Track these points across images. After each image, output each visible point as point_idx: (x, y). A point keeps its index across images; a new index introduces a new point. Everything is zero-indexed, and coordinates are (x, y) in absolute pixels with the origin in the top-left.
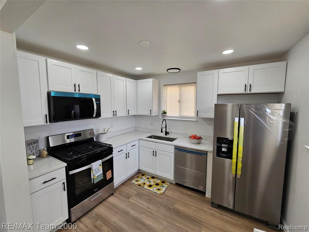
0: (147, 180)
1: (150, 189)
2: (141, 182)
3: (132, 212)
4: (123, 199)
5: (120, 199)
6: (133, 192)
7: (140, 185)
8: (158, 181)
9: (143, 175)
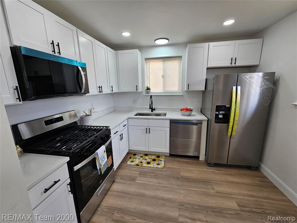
0: (142, 159)
1: (149, 166)
2: (137, 161)
3: (147, 192)
4: (129, 182)
5: (125, 184)
6: (135, 174)
7: (137, 165)
8: (153, 157)
9: (135, 155)
